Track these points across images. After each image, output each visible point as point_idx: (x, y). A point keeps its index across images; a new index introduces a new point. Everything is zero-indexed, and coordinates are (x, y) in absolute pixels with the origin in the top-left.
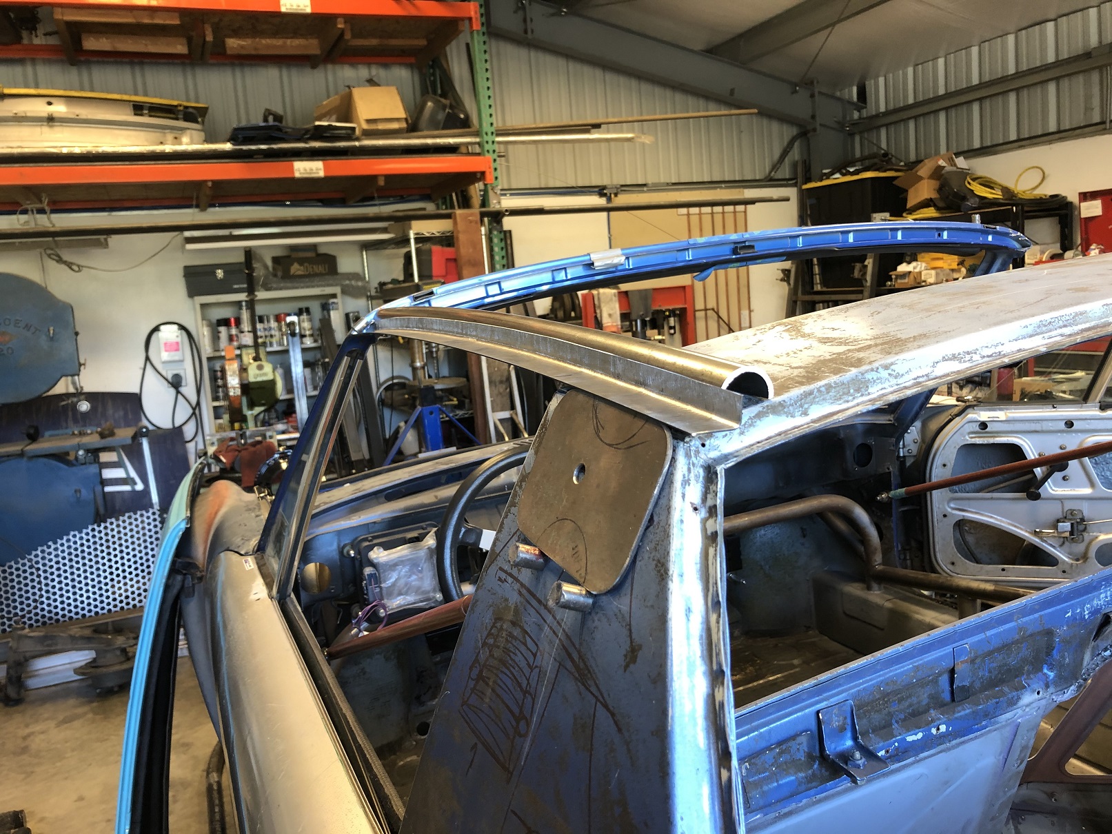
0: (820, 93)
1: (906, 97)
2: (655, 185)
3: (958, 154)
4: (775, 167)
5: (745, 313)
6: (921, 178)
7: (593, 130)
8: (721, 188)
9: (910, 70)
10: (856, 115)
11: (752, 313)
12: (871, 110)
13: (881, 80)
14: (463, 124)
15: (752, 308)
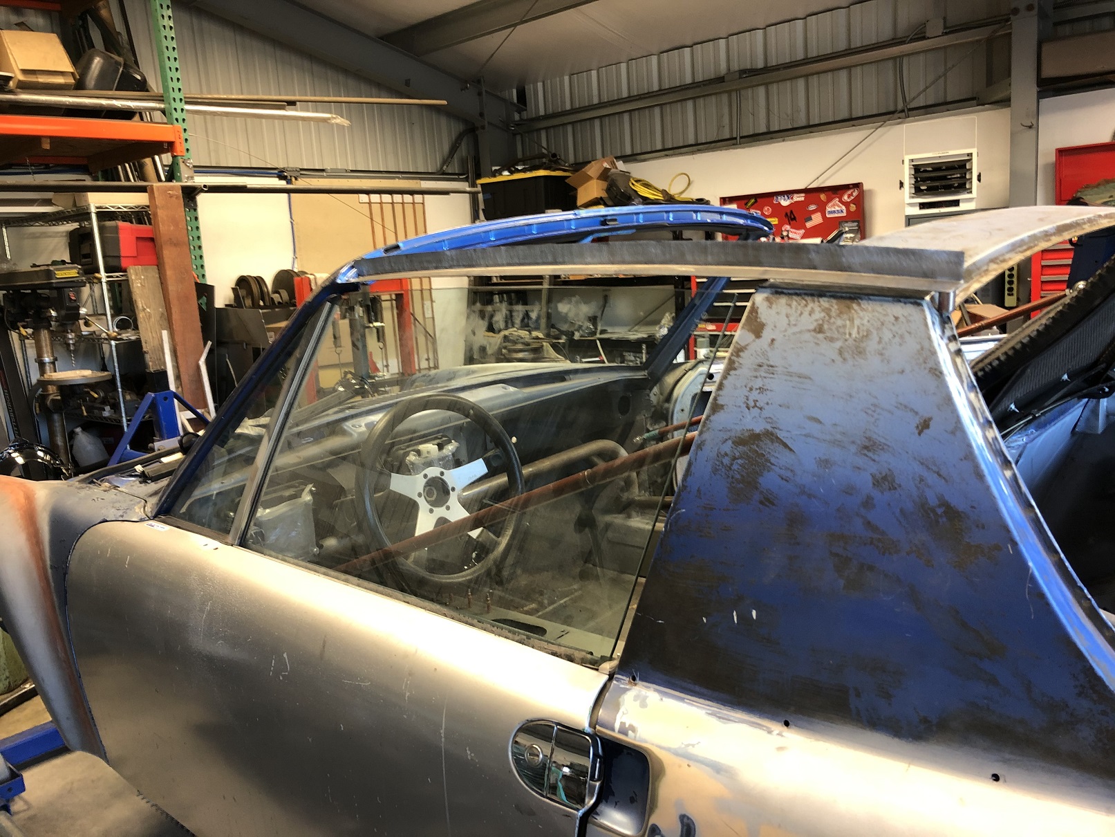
0: (486, 92)
1: (563, 102)
2: (333, 170)
3: (618, 158)
4: (444, 162)
5: (427, 303)
6: (590, 178)
7: (287, 107)
8: (399, 178)
9: (566, 78)
10: (517, 117)
11: (434, 304)
12: (530, 113)
13: (540, 85)
14: (142, 86)
15: (433, 299)
